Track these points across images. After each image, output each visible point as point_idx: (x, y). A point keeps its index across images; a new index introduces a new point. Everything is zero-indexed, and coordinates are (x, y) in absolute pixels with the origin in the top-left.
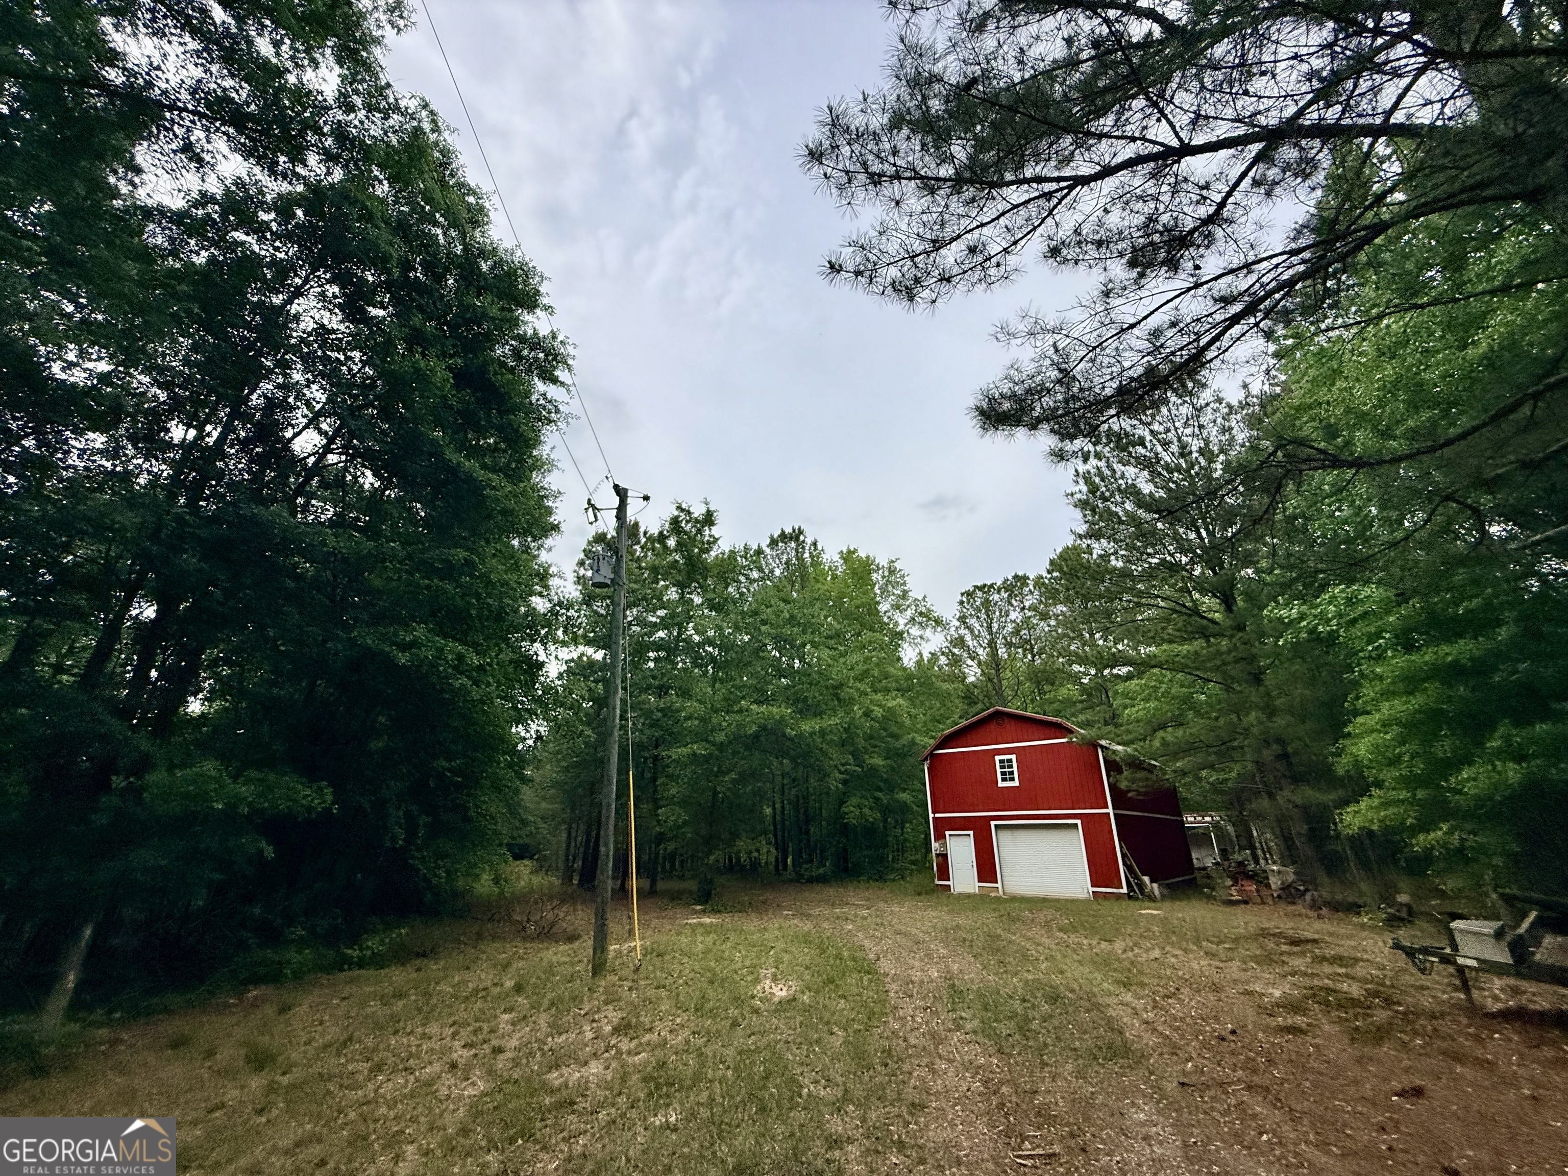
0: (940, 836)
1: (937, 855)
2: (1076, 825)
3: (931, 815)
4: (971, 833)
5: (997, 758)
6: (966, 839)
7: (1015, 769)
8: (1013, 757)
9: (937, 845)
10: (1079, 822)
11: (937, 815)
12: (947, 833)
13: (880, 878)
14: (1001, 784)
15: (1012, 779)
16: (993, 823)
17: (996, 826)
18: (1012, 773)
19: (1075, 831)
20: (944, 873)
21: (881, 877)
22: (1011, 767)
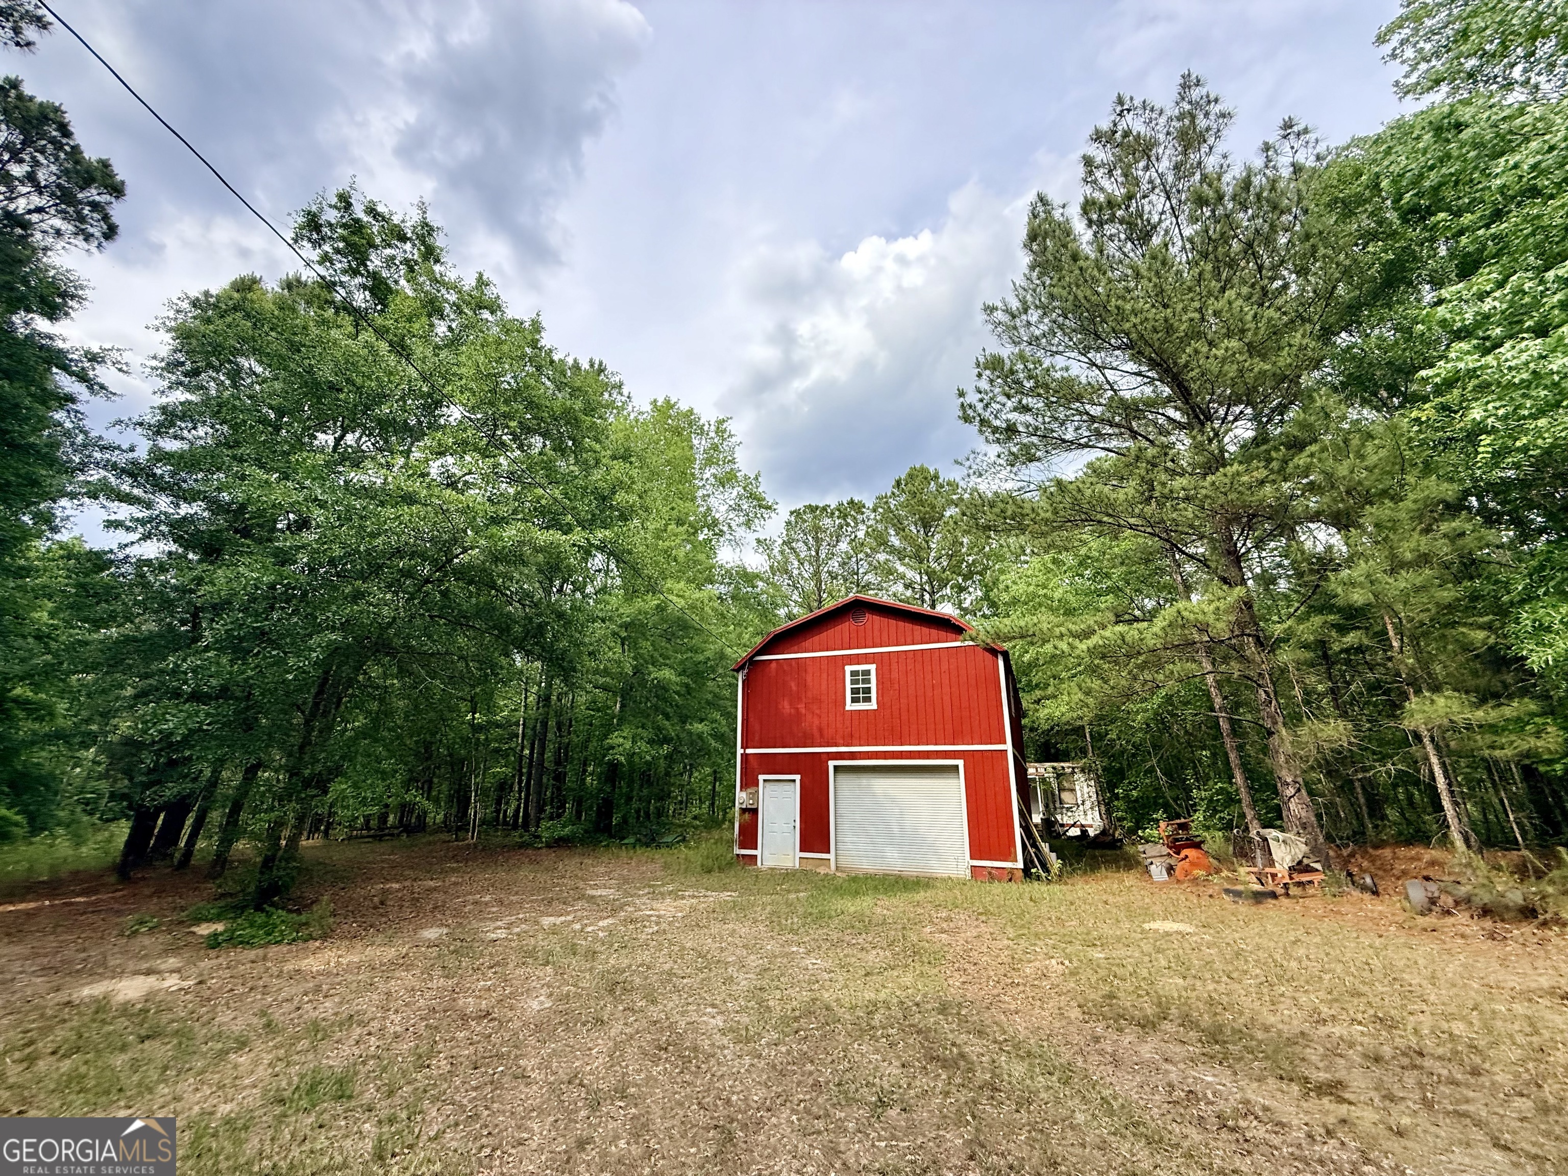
0: (749, 782)
1: (744, 811)
2: (957, 766)
3: (740, 751)
4: (797, 777)
5: (849, 669)
6: (788, 787)
7: (873, 685)
8: (872, 668)
9: (744, 795)
10: (960, 763)
11: (749, 751)
12: (761, 777)
13: (651, 841)
14: (850, 706)
15: (868, 700)
16: (832, 764)
17: (836, 768)
18: (868, 691)
19: (955, 775)
20: (749, 836)
21: (653, 840)
22: (868, 681)
